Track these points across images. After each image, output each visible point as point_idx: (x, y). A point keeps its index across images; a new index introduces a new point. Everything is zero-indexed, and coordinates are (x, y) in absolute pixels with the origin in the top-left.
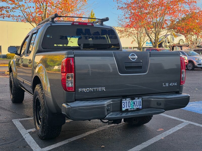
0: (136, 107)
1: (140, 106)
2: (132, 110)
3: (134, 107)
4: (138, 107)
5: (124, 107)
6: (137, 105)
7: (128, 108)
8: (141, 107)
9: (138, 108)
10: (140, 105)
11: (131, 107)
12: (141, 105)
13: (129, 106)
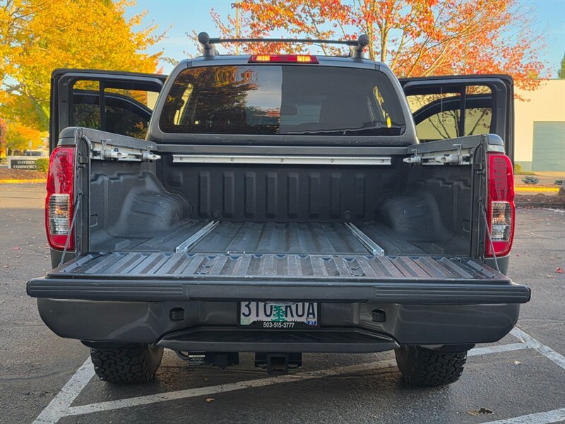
0: (293, 319)
1: (311, 316)
2: (277, 328)
3: (286, 319)
4: (303, 319)
5: (247, 313)
6: (300, 313)
7: (262, 318)
8: (315, 320)
9: (303, 323)
10: (309, 314)
11: (273, 318)
12: (313, 314)
13: (268, 313)
